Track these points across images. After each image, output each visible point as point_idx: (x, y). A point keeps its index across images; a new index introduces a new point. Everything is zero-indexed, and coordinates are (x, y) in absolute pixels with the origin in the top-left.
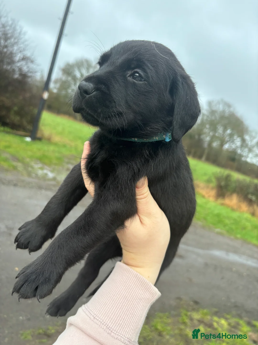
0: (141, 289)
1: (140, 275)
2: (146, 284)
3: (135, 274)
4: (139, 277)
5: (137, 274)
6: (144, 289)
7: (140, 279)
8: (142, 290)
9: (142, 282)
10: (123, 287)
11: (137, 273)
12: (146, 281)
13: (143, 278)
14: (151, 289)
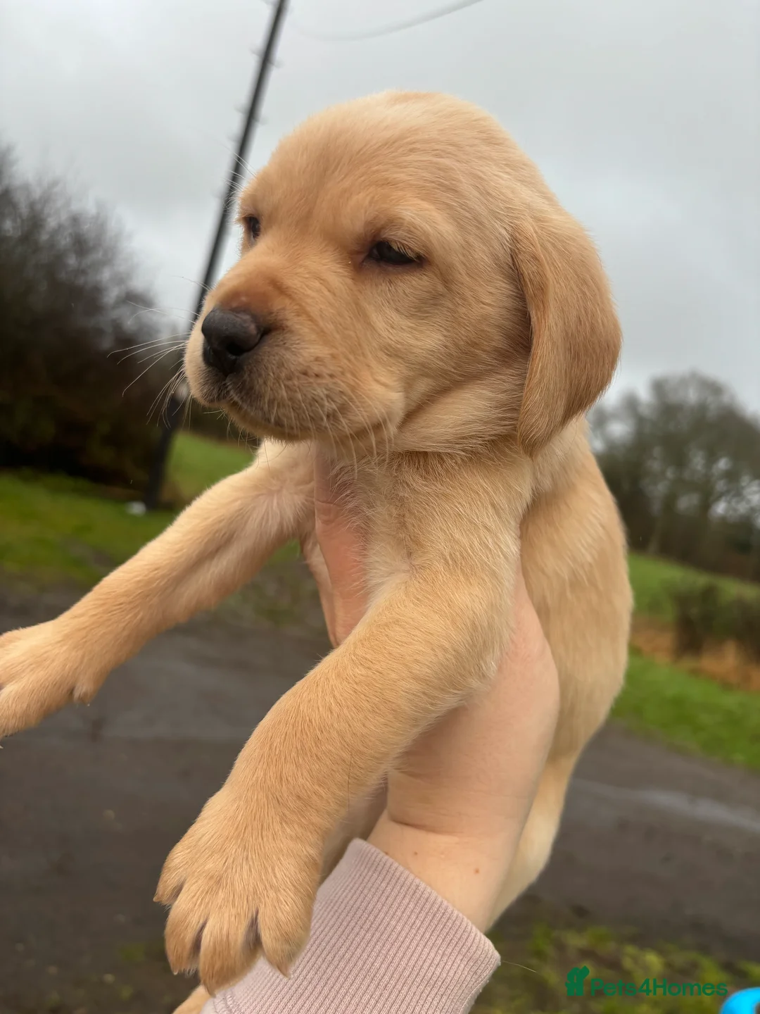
0: (430, 943)
1: (429, 890)
2: (449, 924)
3: (408, 883)
4: (426, 896)
5: (418, 886)
6: (444, 946)
7: (428, 906)
8: (435, 949)
9: (434, 915)
10: (363, 932)
11: (417, 881)
12: (449, 910)
13: (440, 900)
14: (468, 944)
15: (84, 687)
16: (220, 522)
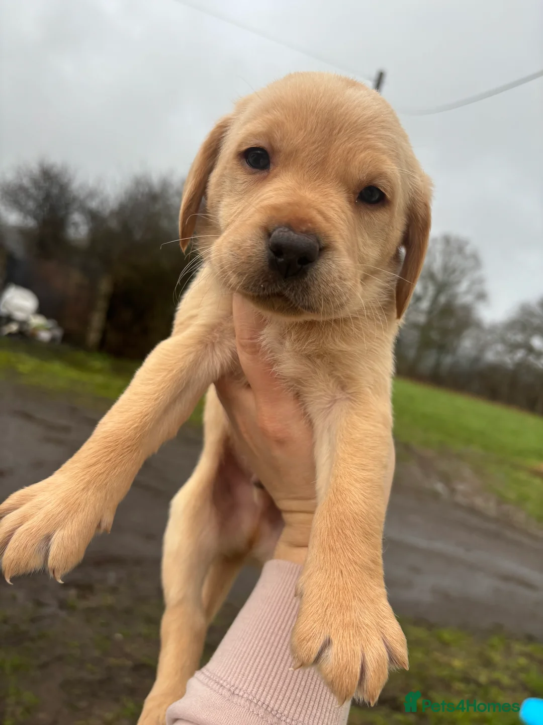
15: (108, 519)
16: (182, 371)
